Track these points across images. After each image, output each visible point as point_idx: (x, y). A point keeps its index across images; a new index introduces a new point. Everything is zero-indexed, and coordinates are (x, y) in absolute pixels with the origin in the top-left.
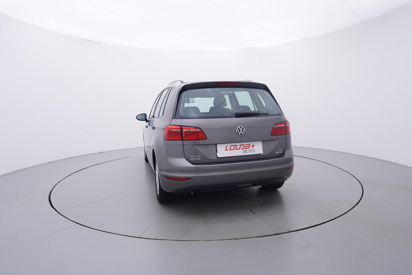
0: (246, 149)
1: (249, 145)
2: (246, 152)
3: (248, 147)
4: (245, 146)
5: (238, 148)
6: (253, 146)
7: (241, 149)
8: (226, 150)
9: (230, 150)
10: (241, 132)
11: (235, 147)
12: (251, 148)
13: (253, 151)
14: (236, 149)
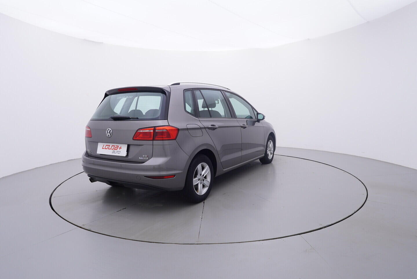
0: (115, 150)
1: (117, 147)
2: (114, 152)
3: (116, 149)
4: (115, 147)
5: (110, 148)
6: (120, 148)
7: (112, 149)
8: (103, 148)
9: (105, 149)
10: (109, 133)
11: (109, 146)
12: (118, 150)
13: (119, 152)
14: (109, 149)
